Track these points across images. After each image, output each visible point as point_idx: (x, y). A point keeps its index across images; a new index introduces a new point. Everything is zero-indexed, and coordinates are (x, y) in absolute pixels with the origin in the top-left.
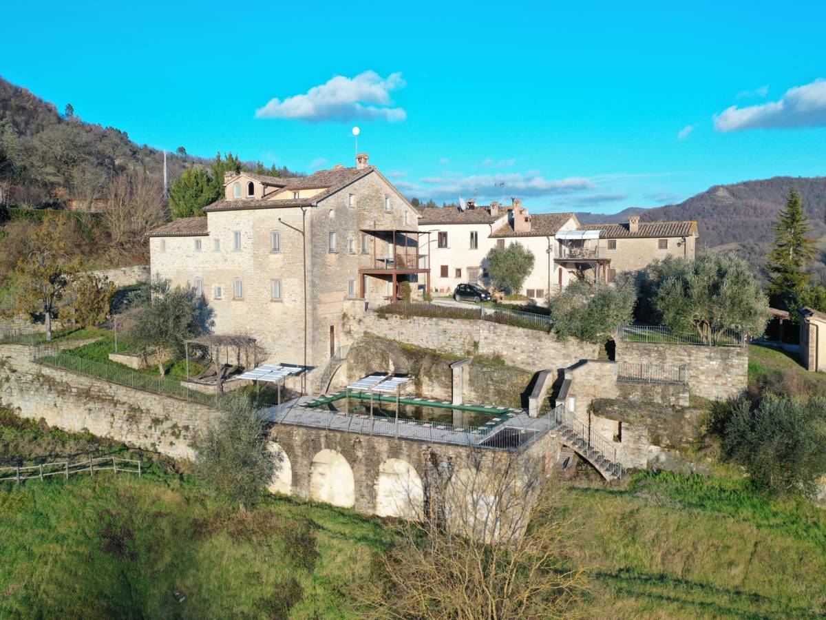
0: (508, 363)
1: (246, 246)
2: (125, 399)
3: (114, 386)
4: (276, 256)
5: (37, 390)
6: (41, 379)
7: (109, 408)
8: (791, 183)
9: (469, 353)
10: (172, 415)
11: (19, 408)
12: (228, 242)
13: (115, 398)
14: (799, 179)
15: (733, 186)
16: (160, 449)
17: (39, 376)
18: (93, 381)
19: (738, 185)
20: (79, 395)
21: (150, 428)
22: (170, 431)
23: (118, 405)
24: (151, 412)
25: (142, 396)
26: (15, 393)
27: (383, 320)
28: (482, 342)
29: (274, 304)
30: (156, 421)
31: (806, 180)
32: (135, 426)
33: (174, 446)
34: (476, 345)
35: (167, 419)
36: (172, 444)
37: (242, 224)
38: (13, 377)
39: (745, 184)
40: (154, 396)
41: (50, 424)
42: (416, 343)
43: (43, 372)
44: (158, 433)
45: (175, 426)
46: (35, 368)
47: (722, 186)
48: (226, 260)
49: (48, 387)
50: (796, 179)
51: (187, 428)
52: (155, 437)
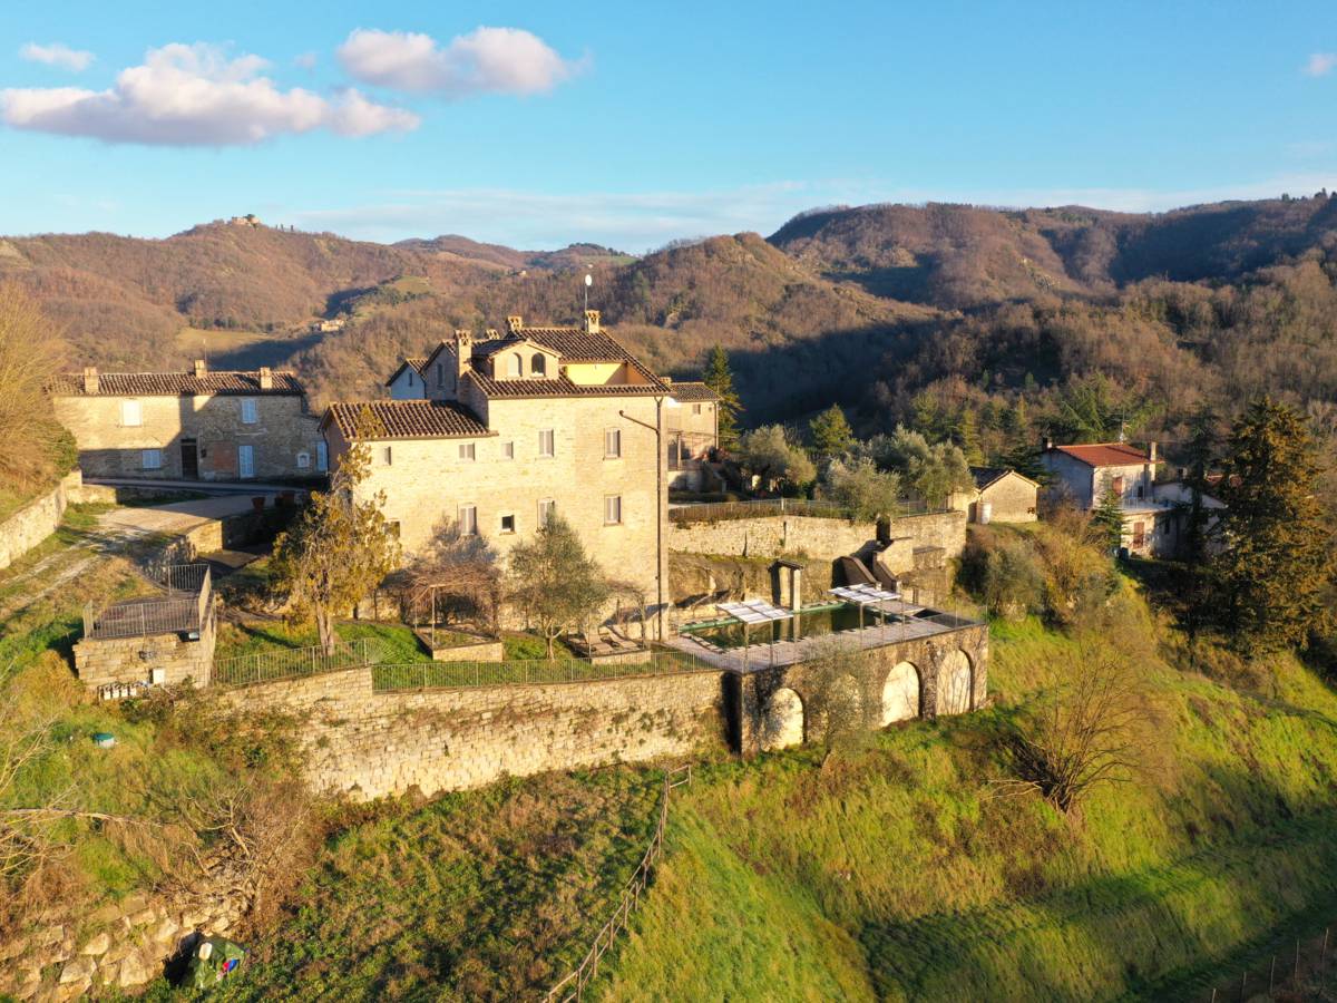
0: (811, 556)
1: (562, 450)
2: (568, 703)
3: (550, 690)
4: (615, 462)
5: (402, 739)
6: (410, 718)
7: (545, 725)
8: (118, 244)
9: (776, 553)
10: (641, 702)
11: (356, 787)
12: (528, 446)
13: (555, 706)
14: (129, 240)
15: (23, 239)
16: (624, 757)
17: (404, 714)
18: (515, 691)
19: (32, 239)
20: (496, 720)
21: (610, 731)
22: (639, 725)
23: (561, 715)
24: (611, 707)
25: (595, 689)
26: (345, 763)
27: (683, 531)
28: (788, 538)
29: (609, 529)
30: (618, 719)
31: (141, 242)
32: (587, 737)
33: (645, 745)
34: (782, 543)
35: (633, 710)
36: (641, 742)
37: (556, 419)
38: (336, 735)
39: (44, 238)
40: (612, 684)
41: (428, 790)
42: (720, 552)
43: (410, 705)
44: (622, 734)
45: (645, 716)
46: (390, 703)
47: (5, 238)
48: (525, 473)
49: (428, 727)
50: (124, 239)
51: (660, 713)
52: (618, 743)
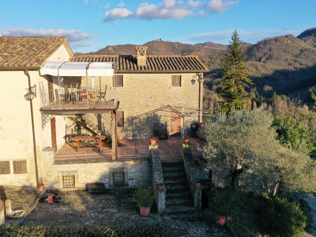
8: (132, 46)
15: (114, 46)
19: (116, 46)
39: (118, 46)
47: (110, 46)
50: (133, 45)
